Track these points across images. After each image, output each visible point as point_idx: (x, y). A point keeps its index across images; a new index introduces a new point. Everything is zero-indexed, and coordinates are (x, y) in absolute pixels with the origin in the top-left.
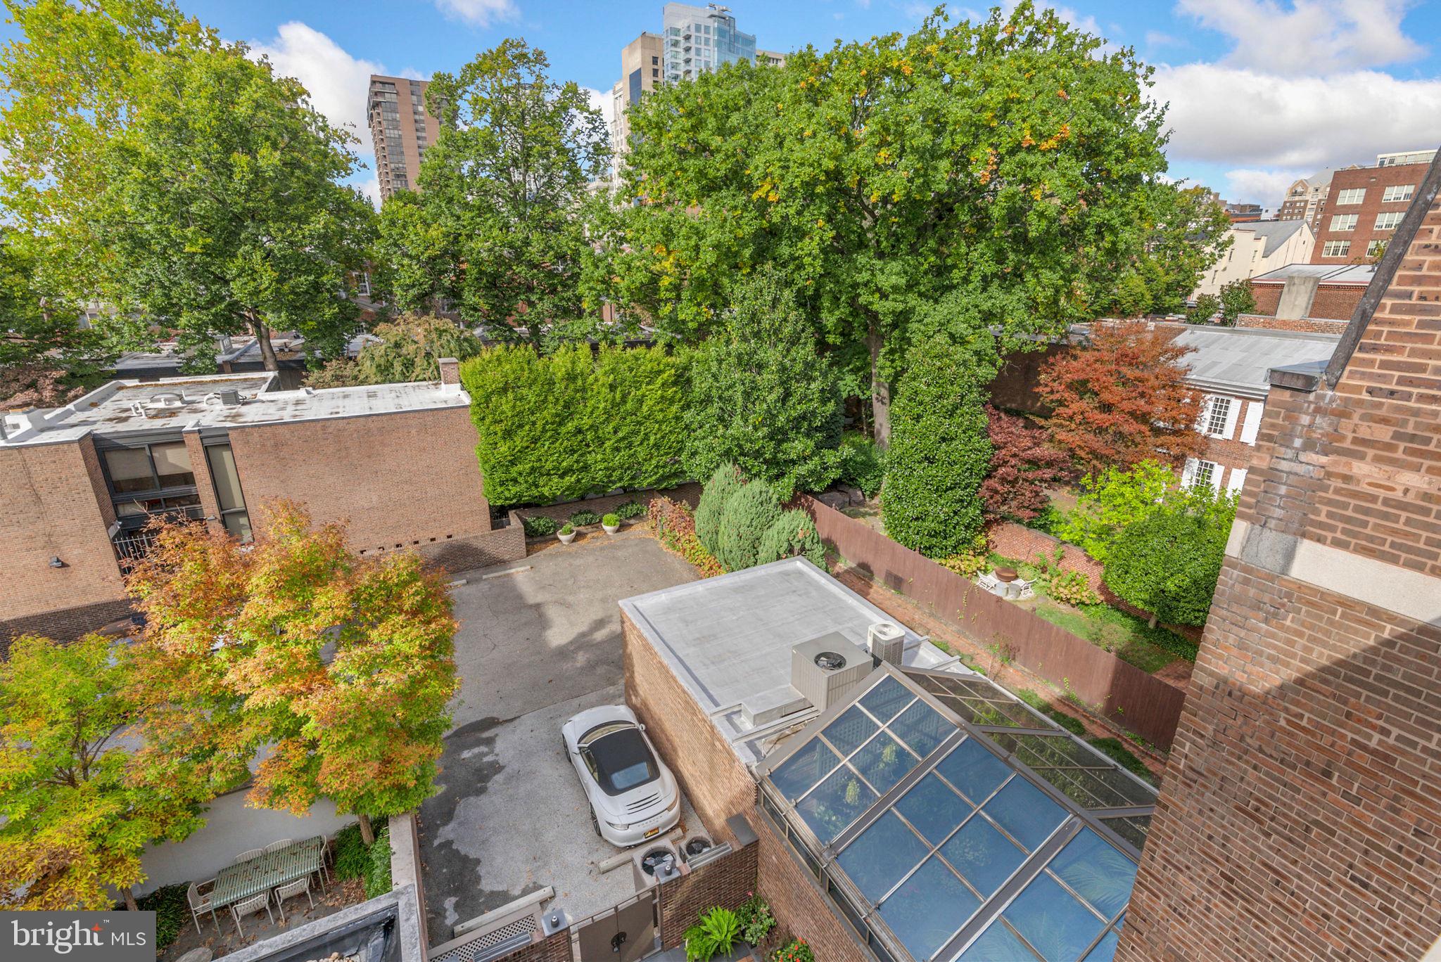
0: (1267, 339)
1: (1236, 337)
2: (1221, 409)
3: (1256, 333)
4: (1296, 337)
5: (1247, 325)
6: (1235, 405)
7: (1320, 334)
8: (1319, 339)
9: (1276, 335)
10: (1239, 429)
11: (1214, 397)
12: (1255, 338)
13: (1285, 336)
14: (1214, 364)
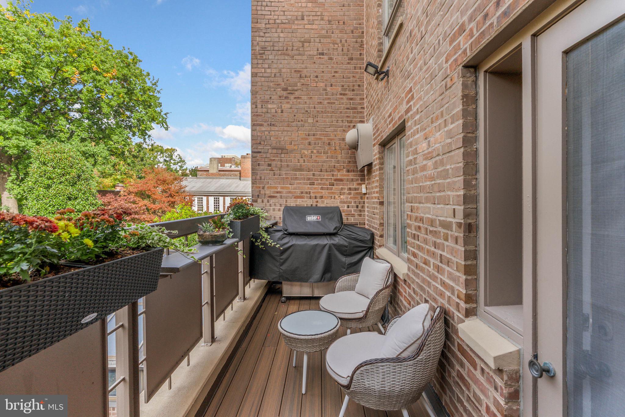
0: (208, 180)
1: (198, 180)
2: (200, 201)
3: (205, 178)
4: (217, 178)
5: (201, 176)
6: (205, 198)
7: (223, 177)
8: (223, 178)
9: (211, 178)
10: (208, 207)
11: (197, 197)
12: (204, 180)
13: (214, 178)
14: (194, 187)
